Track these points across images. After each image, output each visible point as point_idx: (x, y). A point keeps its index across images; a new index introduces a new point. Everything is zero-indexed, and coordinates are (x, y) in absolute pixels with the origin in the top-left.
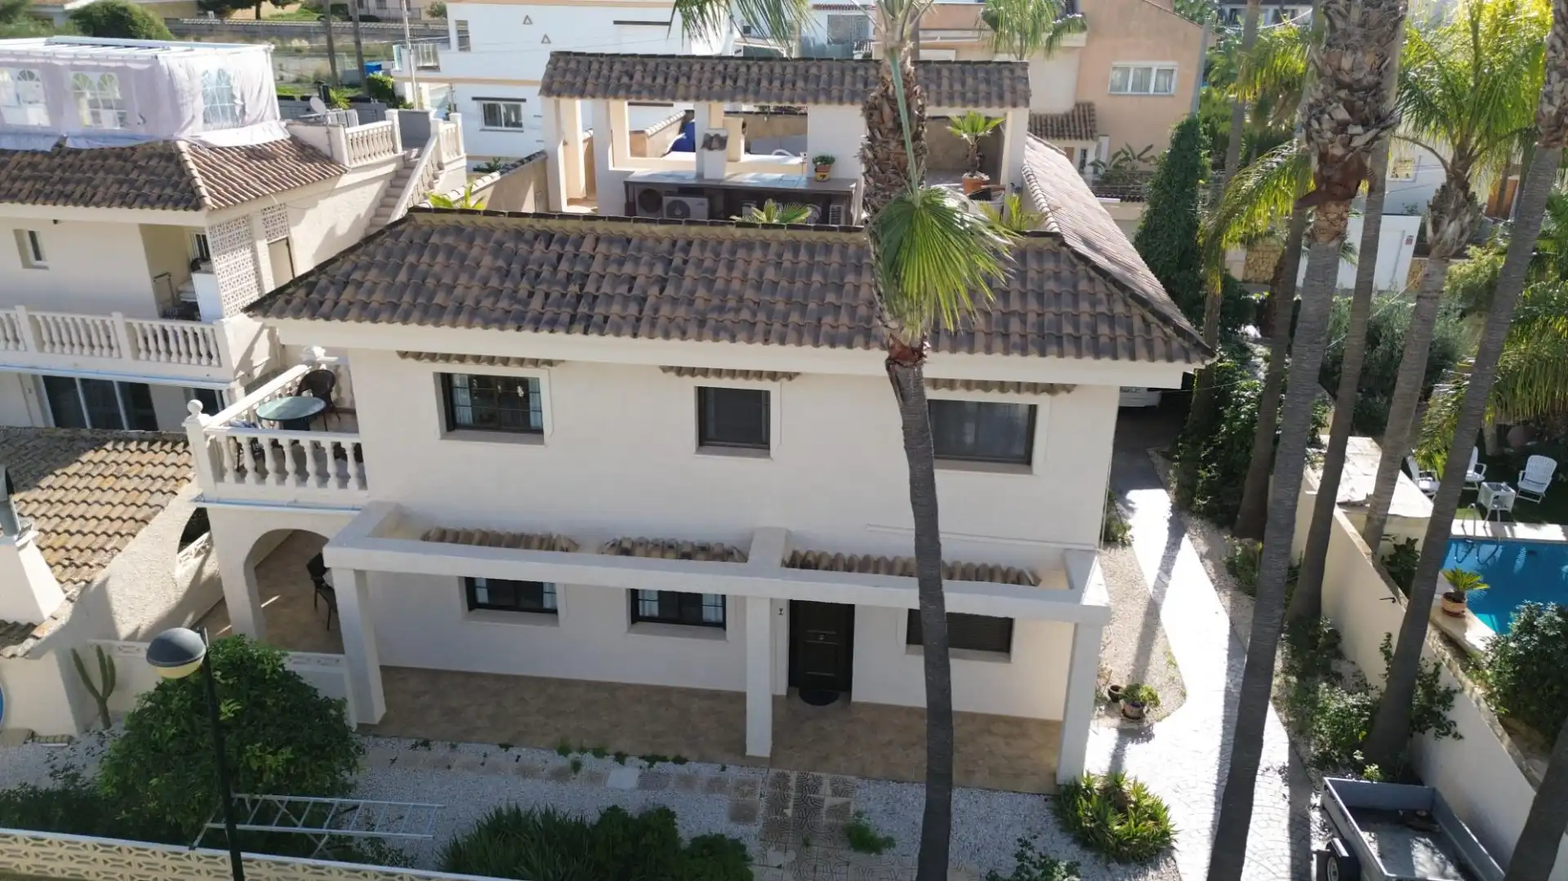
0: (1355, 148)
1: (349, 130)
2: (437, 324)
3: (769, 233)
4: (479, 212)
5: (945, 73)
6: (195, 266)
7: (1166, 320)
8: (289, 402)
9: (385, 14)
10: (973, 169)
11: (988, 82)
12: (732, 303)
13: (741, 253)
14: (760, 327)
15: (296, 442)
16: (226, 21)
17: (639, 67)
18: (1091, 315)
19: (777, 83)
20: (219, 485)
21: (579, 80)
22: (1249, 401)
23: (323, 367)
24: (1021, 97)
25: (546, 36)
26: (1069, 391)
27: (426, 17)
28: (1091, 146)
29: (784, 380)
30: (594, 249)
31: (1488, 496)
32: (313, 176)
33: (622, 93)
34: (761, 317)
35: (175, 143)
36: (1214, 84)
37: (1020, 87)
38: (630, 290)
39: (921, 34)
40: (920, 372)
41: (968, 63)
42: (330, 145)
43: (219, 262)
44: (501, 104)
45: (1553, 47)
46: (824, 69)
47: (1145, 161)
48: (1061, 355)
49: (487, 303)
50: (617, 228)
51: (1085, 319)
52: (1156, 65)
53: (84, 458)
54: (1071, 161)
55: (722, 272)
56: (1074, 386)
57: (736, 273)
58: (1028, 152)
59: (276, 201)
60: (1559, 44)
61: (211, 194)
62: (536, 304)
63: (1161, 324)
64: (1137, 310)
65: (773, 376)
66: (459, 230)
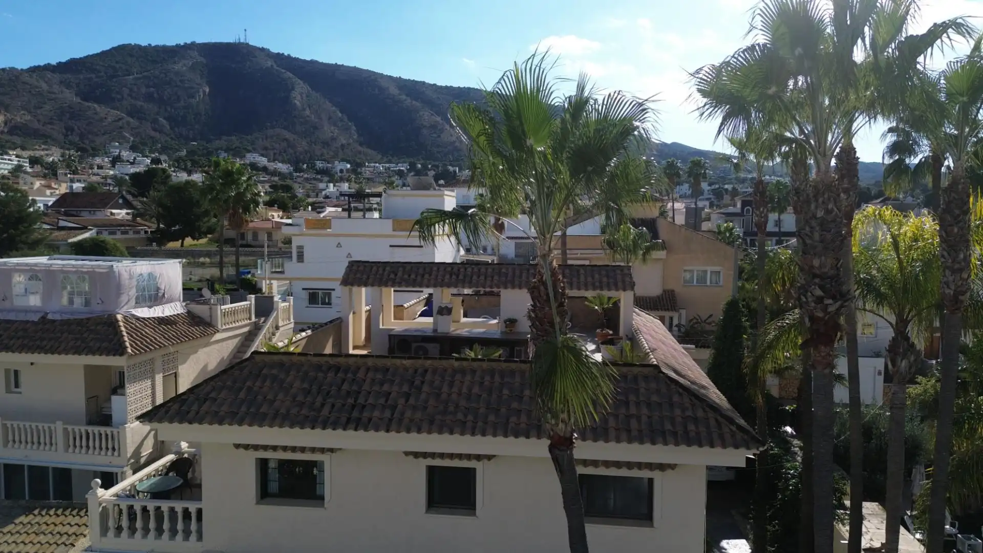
0: (830, 313)
1: (223, 307)
2: (261, 426)
3: (475, 364)
4: (295, 354)
5: (582, 271)
6: (115, 391)
7: (731, 421)
8: (160, 479)
9: (257, 243)
10: (602, 327)
11: (608, 276)
12: (451, 408)
13: (458, 377)
14: (469, 424)
15: (159, 508)
16: (163, 248)
17: (401, 269)
18: (682, 418)
19: (482, 278)
20: (104, 539)
21: (365, 276)
22: (793, 477)
23: (186, 455)
24: (628, 284)
25: (349, 254)
26: (673, 469)
27: (280, 245)
28: (676, 316)
29: (486, 461)
30: (365, 376)
31: (963, 544)
32: (197, 334)
33: (390, 283)
34: (470, 417)
35: (115, 316)
36: (747, 280)
37: (627, 279)
38: (386, 401)
39: (568, 252)
40: (572, 454)
41: (596, 266)
42: (211, 316)
43: (130, 389)
44: (320, 292)
45: (943, 256)
46: (510, 270)
47: (710, 324)
48: (666, 444)
49: (294, 411)
50: (380, 362)
51: (679, 419)
52: (709, 269)
53: (17, 521)
54: (664, 324)
55: (445, 389)
56: (676, 465)
57: (455, 389)
58: (635, 316)
59: (172, 349)
60: (945, 254)
61: (131, 345)
62: (325, 411)
63: (728, 423)
64: (711, 414)
65: (478, 457)
66: (281, 365)
